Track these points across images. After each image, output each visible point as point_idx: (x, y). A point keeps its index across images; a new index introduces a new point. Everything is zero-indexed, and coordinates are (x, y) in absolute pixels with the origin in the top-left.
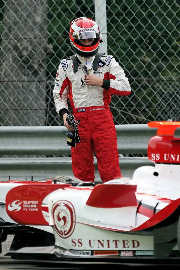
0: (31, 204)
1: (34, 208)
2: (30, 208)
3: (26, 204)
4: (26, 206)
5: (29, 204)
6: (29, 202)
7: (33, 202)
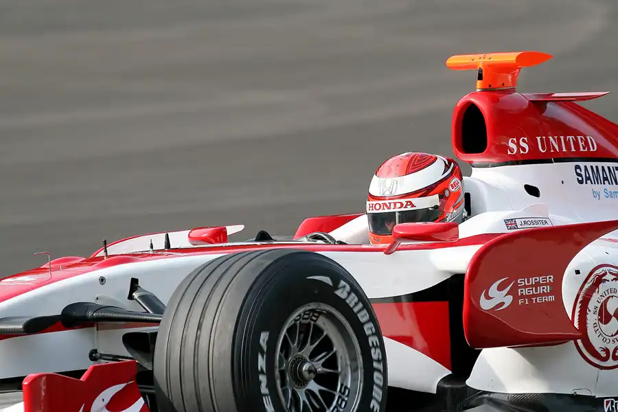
0: (537, 285)
1: (544, 294)
2: (534, 295)
3: (525, 287)
4: (525, 292)
5: (532, 286)
6: (533, 281)
7: (540, 279)
